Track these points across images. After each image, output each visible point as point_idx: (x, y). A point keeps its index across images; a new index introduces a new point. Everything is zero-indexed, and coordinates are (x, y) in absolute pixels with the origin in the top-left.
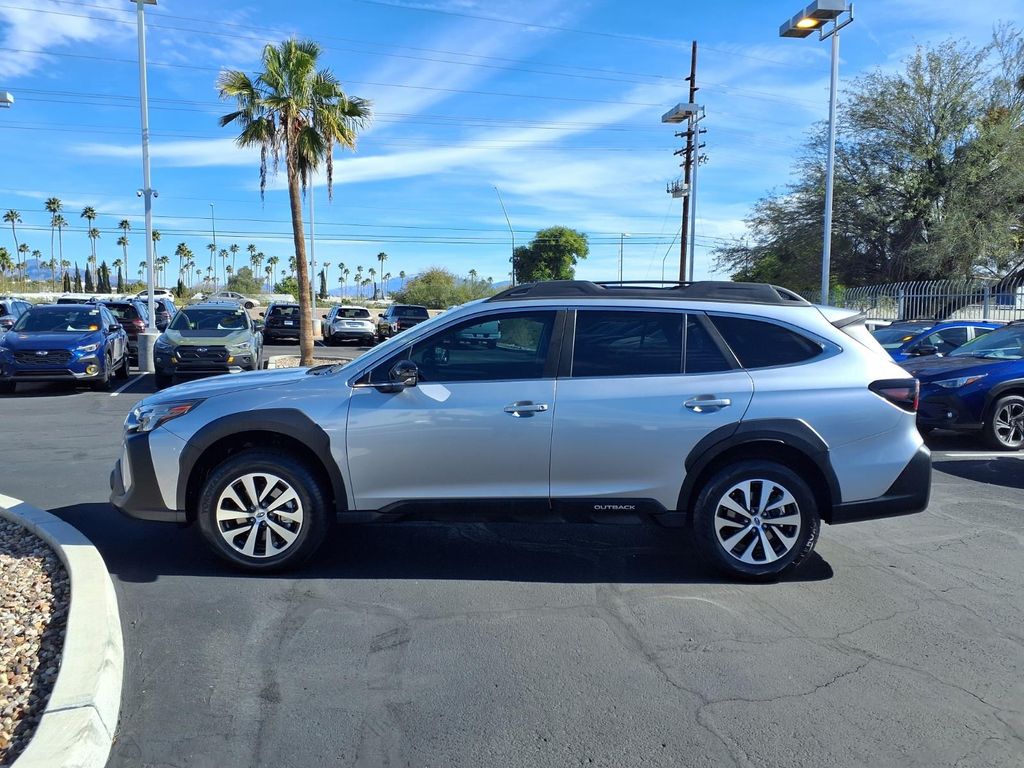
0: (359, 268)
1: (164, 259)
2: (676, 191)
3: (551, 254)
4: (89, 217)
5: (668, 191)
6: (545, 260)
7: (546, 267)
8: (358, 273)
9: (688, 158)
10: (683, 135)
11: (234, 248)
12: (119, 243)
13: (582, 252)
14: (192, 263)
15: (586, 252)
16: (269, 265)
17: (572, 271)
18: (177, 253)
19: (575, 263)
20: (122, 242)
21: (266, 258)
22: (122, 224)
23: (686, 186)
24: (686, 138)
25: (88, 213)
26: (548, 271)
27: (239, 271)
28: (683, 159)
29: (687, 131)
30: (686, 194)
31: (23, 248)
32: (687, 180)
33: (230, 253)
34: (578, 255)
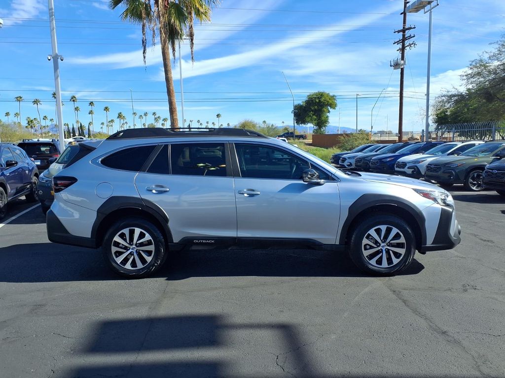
0: (207, 122)
1: (112, 121)
2: (396, 65)
3: (316, 107)
4: (74, 101)
5: (391, 66)
6: (312, 111)
7: (313, 115)
8: (207, 125)
9: (403, 45)
10: (399, 32)
11: (146, 114)
12: (90, 113)
13: (333, 106)
14: (126, 123)
15: (336, 105)
16: (163, 122)
17: (328, 117)
18: (118, 117)
19: (329, 112)
20: (91, 112)
21: (162, 119)
22: (90, 104)
23: (402, 62)
24: (401, 33)
25: (73, 99)
26: (315, 117)
27: (148, 125)
28: (400, 46)
29: (402, 28)
30: (402, 67)
31: (45, 118)
32: (403, 58)
33: (144, 117)
34: (331, 107)
